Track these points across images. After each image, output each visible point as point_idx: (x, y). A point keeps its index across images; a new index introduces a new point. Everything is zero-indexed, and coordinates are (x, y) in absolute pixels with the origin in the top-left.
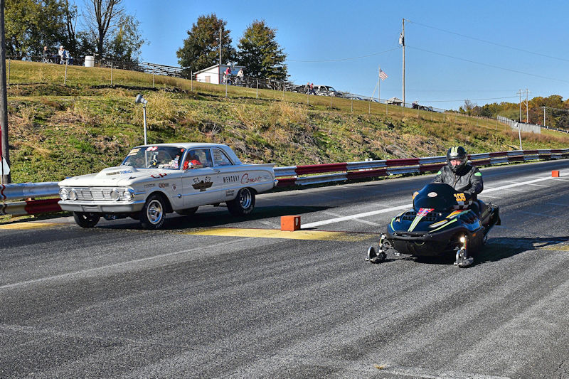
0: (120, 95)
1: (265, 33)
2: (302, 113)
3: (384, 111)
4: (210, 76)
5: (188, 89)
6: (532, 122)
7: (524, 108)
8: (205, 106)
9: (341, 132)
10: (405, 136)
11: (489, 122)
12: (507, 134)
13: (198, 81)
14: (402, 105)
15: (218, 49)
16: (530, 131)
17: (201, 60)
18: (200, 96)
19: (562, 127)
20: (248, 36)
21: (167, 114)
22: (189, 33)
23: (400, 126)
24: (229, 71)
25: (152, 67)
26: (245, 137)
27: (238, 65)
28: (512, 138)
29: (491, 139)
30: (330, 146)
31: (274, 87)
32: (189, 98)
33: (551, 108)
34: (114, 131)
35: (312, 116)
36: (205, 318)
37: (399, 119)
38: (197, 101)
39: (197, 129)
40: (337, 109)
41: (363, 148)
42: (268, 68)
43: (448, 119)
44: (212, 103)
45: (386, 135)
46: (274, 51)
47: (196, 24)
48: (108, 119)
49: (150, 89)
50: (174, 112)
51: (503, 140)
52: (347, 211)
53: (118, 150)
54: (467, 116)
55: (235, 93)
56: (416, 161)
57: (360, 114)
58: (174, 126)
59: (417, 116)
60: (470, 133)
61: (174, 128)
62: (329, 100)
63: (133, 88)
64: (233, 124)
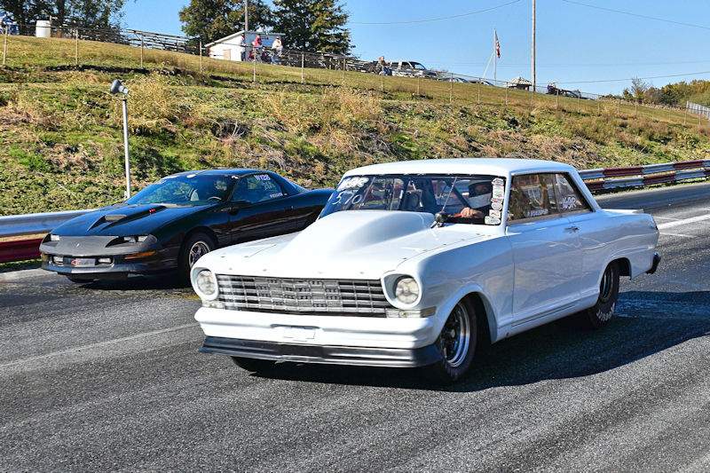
0: (90, 81)
2: (373, 104)
3: (502, 99)
4: (228, 50)
5: (195, 70)
8: (222, 96)
9: (434, 132)
10: (536, 138)
11: (673, 113)
12: (702, 131)
13: (212, 57)
14: (531, 88)
15: (242, 7)
17: (216, 25)
18: (214, 79)
21: (163, 109)
23: (528, 123)
24: (259, 41)
25: (140, 37)
26: (283, 143)
27: (273, 32)
31: (329, 64)
32: (198, 85)
34: (81, 138)
35: (389, 109)
37: (526, 112)
38: (210, 89)
39: (209, 132)
40: (430, 98)
42: (321, 35)
43: (606, 110)
44: (233, 91)
45: (505, 137)
48: (71, 117)
49: (137, 71)
50: (173, 106)
51: (697, 141)
53: (86, 166)
54: (636, 104)
55: (268, 75)
57: (464, 105)
58: (173, 127)
59: (555, 106)
60: (641, 131)
61: (174, 130)
62: (415, 83)
63: (110, 70)
64: (264, 124)
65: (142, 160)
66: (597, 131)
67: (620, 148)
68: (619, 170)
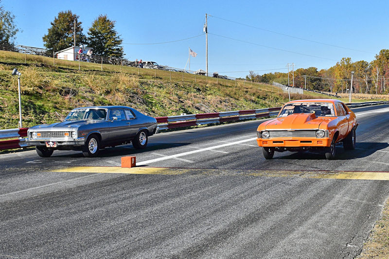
0: (0, 69)
1: (108, 24)
2: (135, 80)
3: (193, 79)
4: (67, 55)
5: (51, 64)
6: (297, 86)
7: (291, 76)
8: (64, 77)
9: (163, 94)
10: (209, 97)
11: (267, 86)
12: (280, 95)
13: (58, 58)
14: (206, 75)
15: (73, 35)
16: (296, 93)
17: (61, 43)
18: (60, 69)
19: (318, 89)
20: (94, 26)
21: (36, 83)
22: (52, 24)
23: (205, 90)
24: (81, 51)
25: (25, 49)
26: (93, 99)
27: (87, 47)
28: (283, 97)
29: (269, 99)
30: (155, 105)
31: (114, 62)
32: (52, 71)
33: (310, 76)
35: (142, 83)
36: (66, 236)
37: (204, 85)
38: (58, 73)
39: (58, 93)
40: (161, 79)
41: (179, 105)
42: (110, 49)
43: (239, 85)
44: (69, 75)
45: (195, 97)
46: (114, 37)
47: (57, 18)
49: (23, 64)
50: (41, 81)
51: (278, 99)
52: (169, 152)
54: (252, 82)
55: (85, 67)
56: (217, 115)
57: (176, 82)
58: (41, 91)
59: (217, 83)
60: (254, 94)
61: (41, 93)
62: (154, 71)
63: (10, 64)
64: (84, 90)
65: (26, 107)
66: (235, 94)
67: (245, 102)
68: (244, 111)
